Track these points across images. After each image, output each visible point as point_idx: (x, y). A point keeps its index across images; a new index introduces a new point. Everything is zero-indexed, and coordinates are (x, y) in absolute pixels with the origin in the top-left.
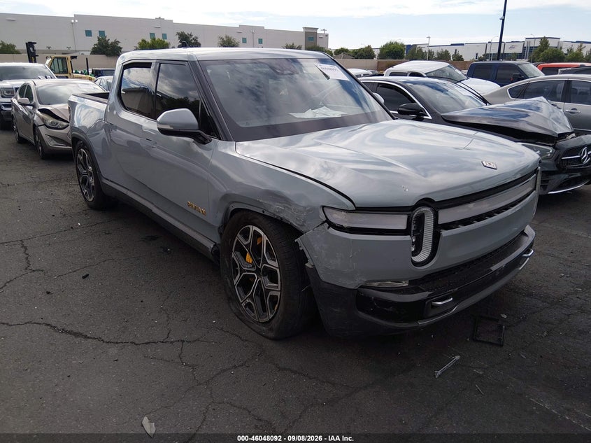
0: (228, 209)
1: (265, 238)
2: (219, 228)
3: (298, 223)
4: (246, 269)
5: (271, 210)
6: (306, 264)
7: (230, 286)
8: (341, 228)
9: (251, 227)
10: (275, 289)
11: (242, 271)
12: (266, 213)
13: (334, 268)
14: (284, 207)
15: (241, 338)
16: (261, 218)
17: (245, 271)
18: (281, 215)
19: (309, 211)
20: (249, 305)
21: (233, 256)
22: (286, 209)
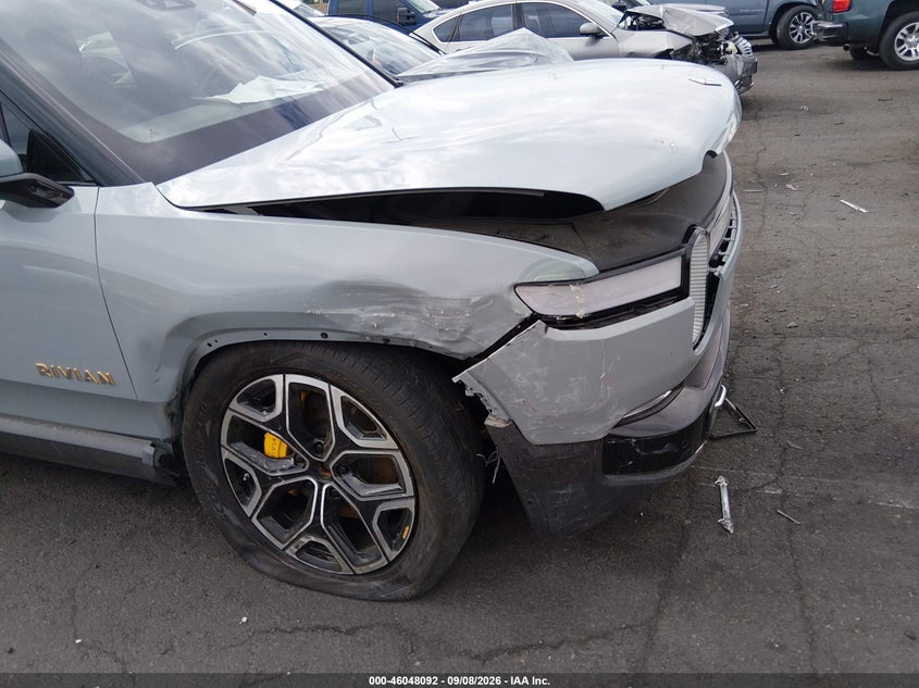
0: (193, 353)
1: (336, 395)
2: (169, 404)
3: (445, 338)
4: (279, 474)
5: (355, 327)
6: (487, 422)
7: (236, 522)
8: (571, 323)
9: (277, 379)
10: (399, 496)
11: (266, 481)
12: (332, 337)
13: (565, 411)
14: (394, 310)
15: (336, 629)
16: (317, 353)
17: (276, 479)
18: (388, 332)
19: (477, 304)
20: (310, 548)
21: (225, 455)
22: (402, 315)
